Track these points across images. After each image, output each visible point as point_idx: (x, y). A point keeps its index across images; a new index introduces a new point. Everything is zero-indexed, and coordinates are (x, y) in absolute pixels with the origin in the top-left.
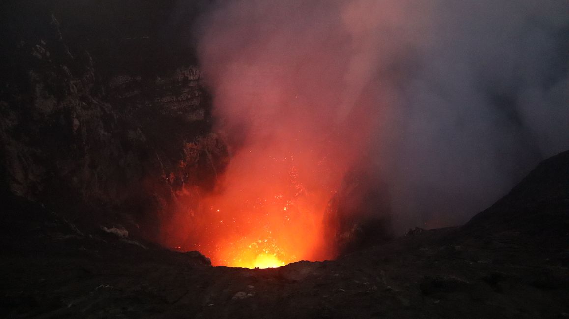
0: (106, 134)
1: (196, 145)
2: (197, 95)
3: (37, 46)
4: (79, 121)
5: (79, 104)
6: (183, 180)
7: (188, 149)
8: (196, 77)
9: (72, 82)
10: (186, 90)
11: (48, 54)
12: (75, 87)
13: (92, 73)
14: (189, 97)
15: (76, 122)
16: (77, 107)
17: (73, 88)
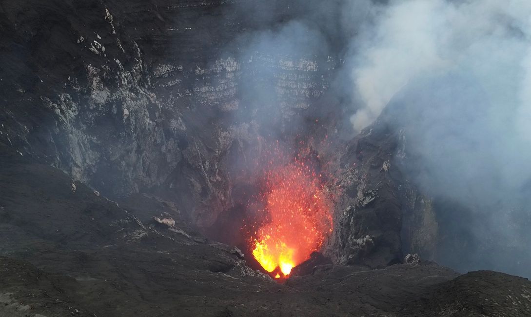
0: (151, 123)
1: (230, 134)
2: (233, 86)
3: (95, 41)
4: (129, 111)
5: (129, 95)
6: (216, 167)
7: (222, 137)
8: (234, 69)
9: (123, 75)
10: (223, 82)
11: (104, 49)
12: (126, 80)
13: (140, 66)
14: (226, 88)
15: (126, 112)
16: (127, 99)
17: (124, 81)
